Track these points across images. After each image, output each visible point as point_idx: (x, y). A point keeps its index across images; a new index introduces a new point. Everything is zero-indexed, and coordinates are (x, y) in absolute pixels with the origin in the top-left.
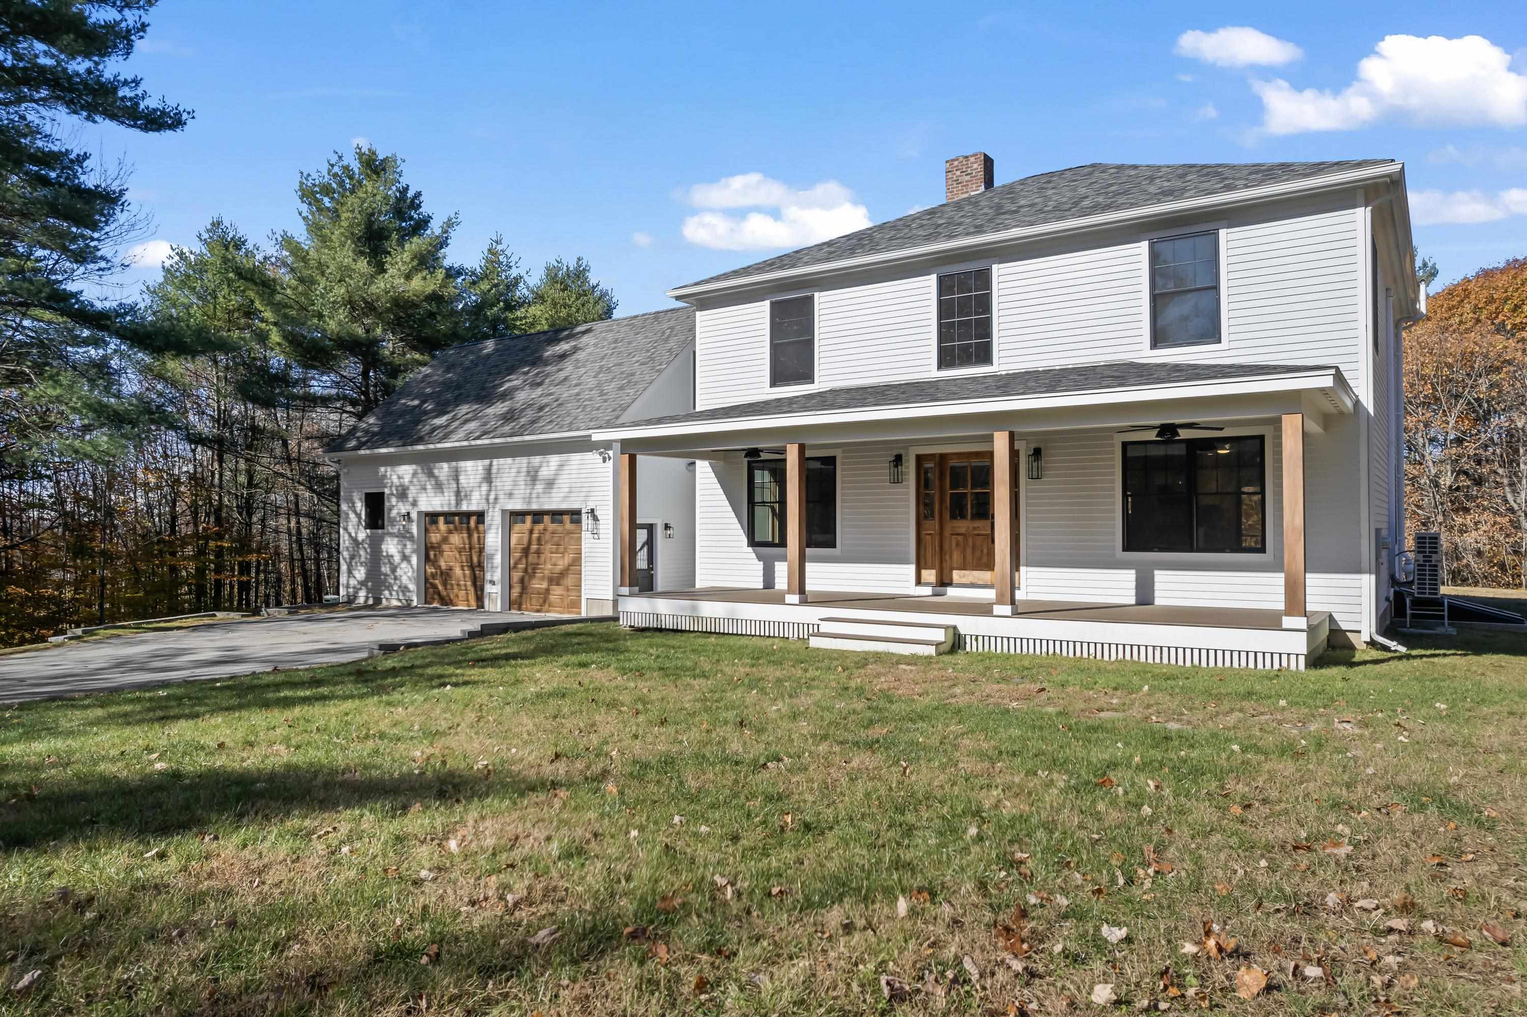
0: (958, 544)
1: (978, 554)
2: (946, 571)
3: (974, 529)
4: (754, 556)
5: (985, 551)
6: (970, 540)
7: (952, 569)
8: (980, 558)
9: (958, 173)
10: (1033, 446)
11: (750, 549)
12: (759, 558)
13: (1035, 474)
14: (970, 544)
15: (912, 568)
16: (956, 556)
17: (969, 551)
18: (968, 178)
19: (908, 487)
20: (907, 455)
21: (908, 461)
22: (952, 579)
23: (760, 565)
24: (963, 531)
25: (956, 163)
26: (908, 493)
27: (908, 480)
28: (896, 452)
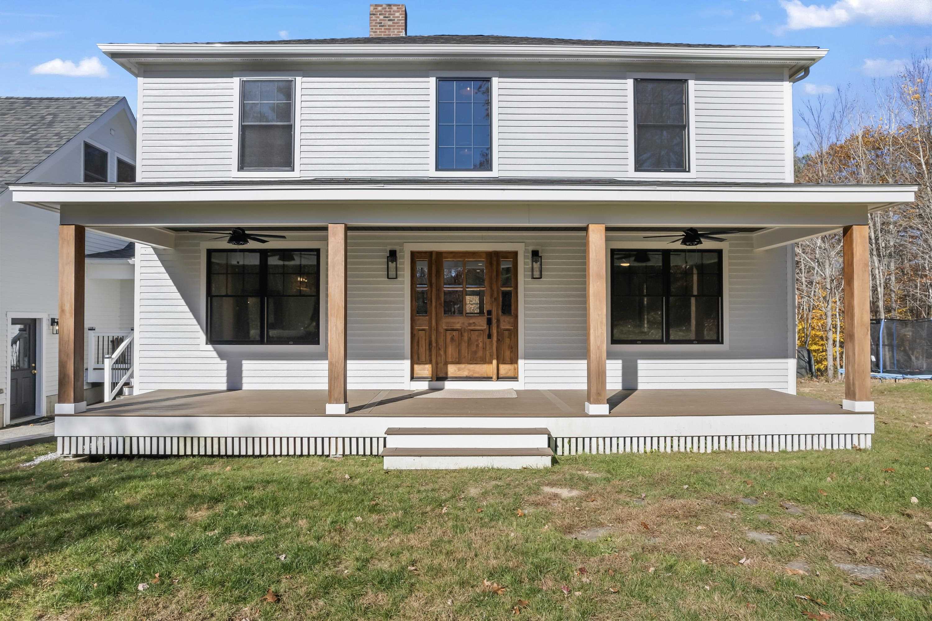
0: (452, 339)
1: (474, 348)
2: (441, 365)
3: (470, 324)
4: (214, 354)
5: (481, 345)
6: (466, 335)
7: (446, 364)
8: (475, 352)
9: (381, 17)
10: (531, 248)
11: (210, 347)
12: (222, 356)
13: (537, 274)
14: (466, 338)
15: (408, 363)
16: (451, 350)
17: (464, 346)
18: (390, 23)
19: (403, 283)
20: (402, 251)
21: (403, 257)
22: (446, 373)
23: (223, 365)
24: (458, 326)
25: (380, 8)
26: (402, 289)
27: (403, 276)
28: (389, 248)
